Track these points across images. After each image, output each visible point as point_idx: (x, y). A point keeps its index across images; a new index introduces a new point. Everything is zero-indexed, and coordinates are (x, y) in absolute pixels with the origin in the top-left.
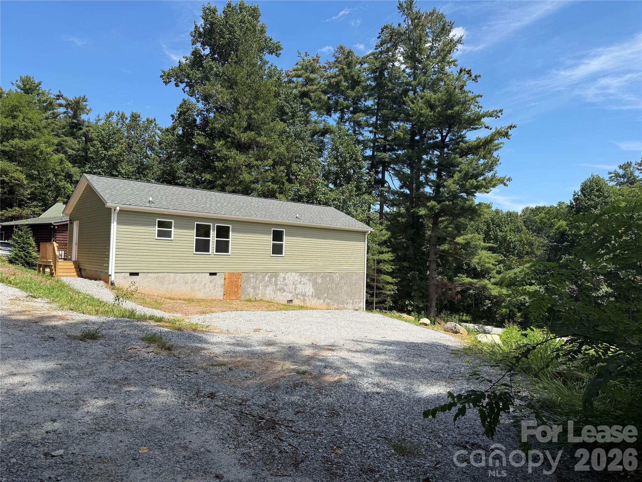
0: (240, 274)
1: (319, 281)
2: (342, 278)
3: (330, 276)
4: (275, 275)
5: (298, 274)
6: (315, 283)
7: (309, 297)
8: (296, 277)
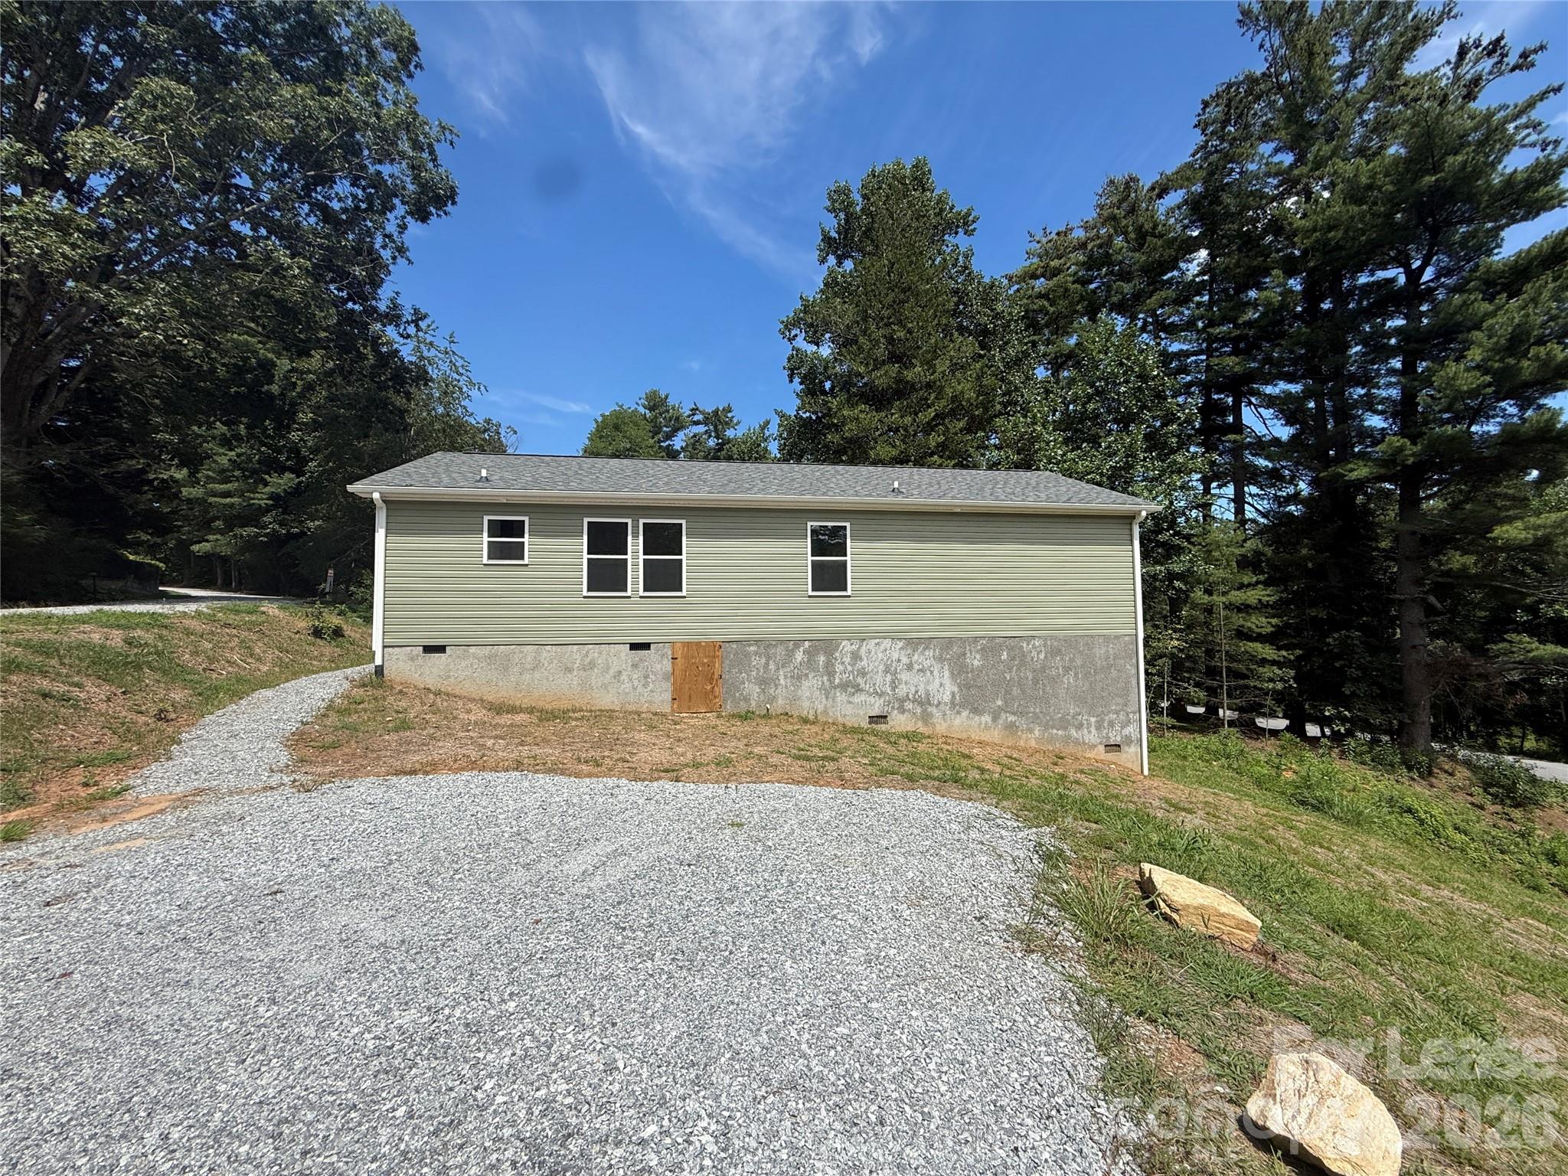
0: (716, 646)
1: (976, 661)
2: (1055, 652)
3: (1011, 649)
4: (827, 646)
5: (900, 644)
6: (959, 669)
7: (942, 707)
8: (896, 652)
